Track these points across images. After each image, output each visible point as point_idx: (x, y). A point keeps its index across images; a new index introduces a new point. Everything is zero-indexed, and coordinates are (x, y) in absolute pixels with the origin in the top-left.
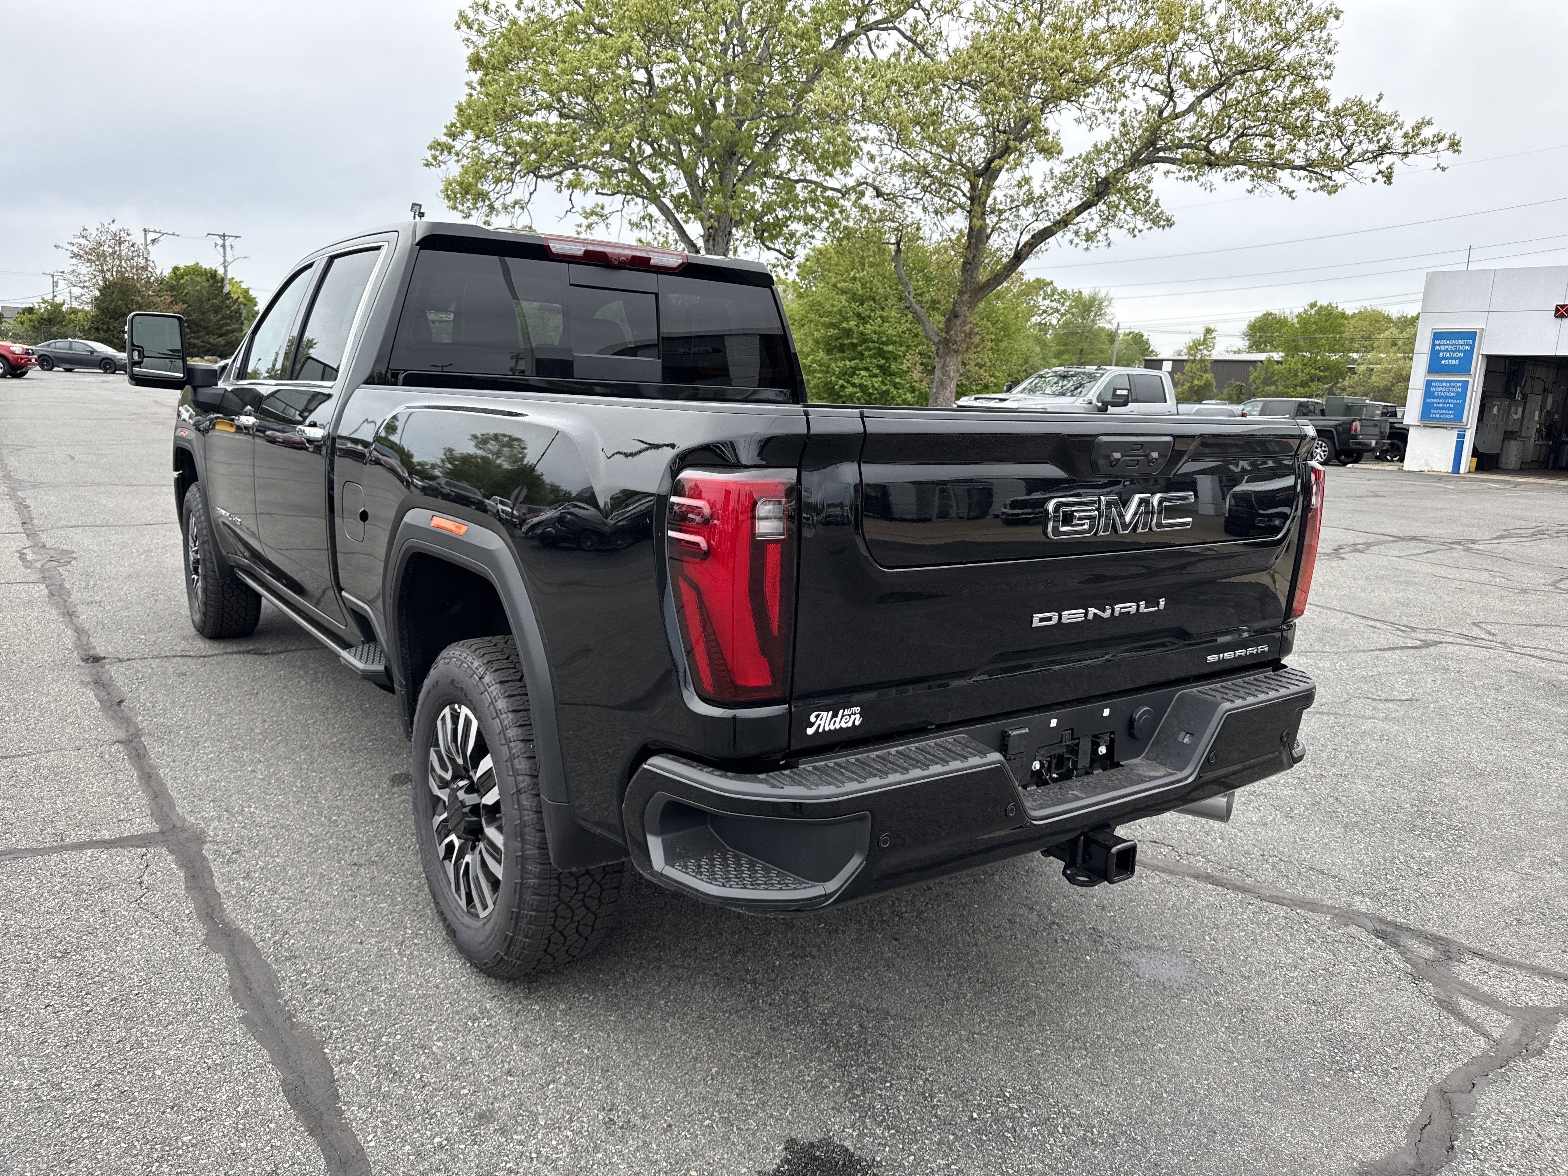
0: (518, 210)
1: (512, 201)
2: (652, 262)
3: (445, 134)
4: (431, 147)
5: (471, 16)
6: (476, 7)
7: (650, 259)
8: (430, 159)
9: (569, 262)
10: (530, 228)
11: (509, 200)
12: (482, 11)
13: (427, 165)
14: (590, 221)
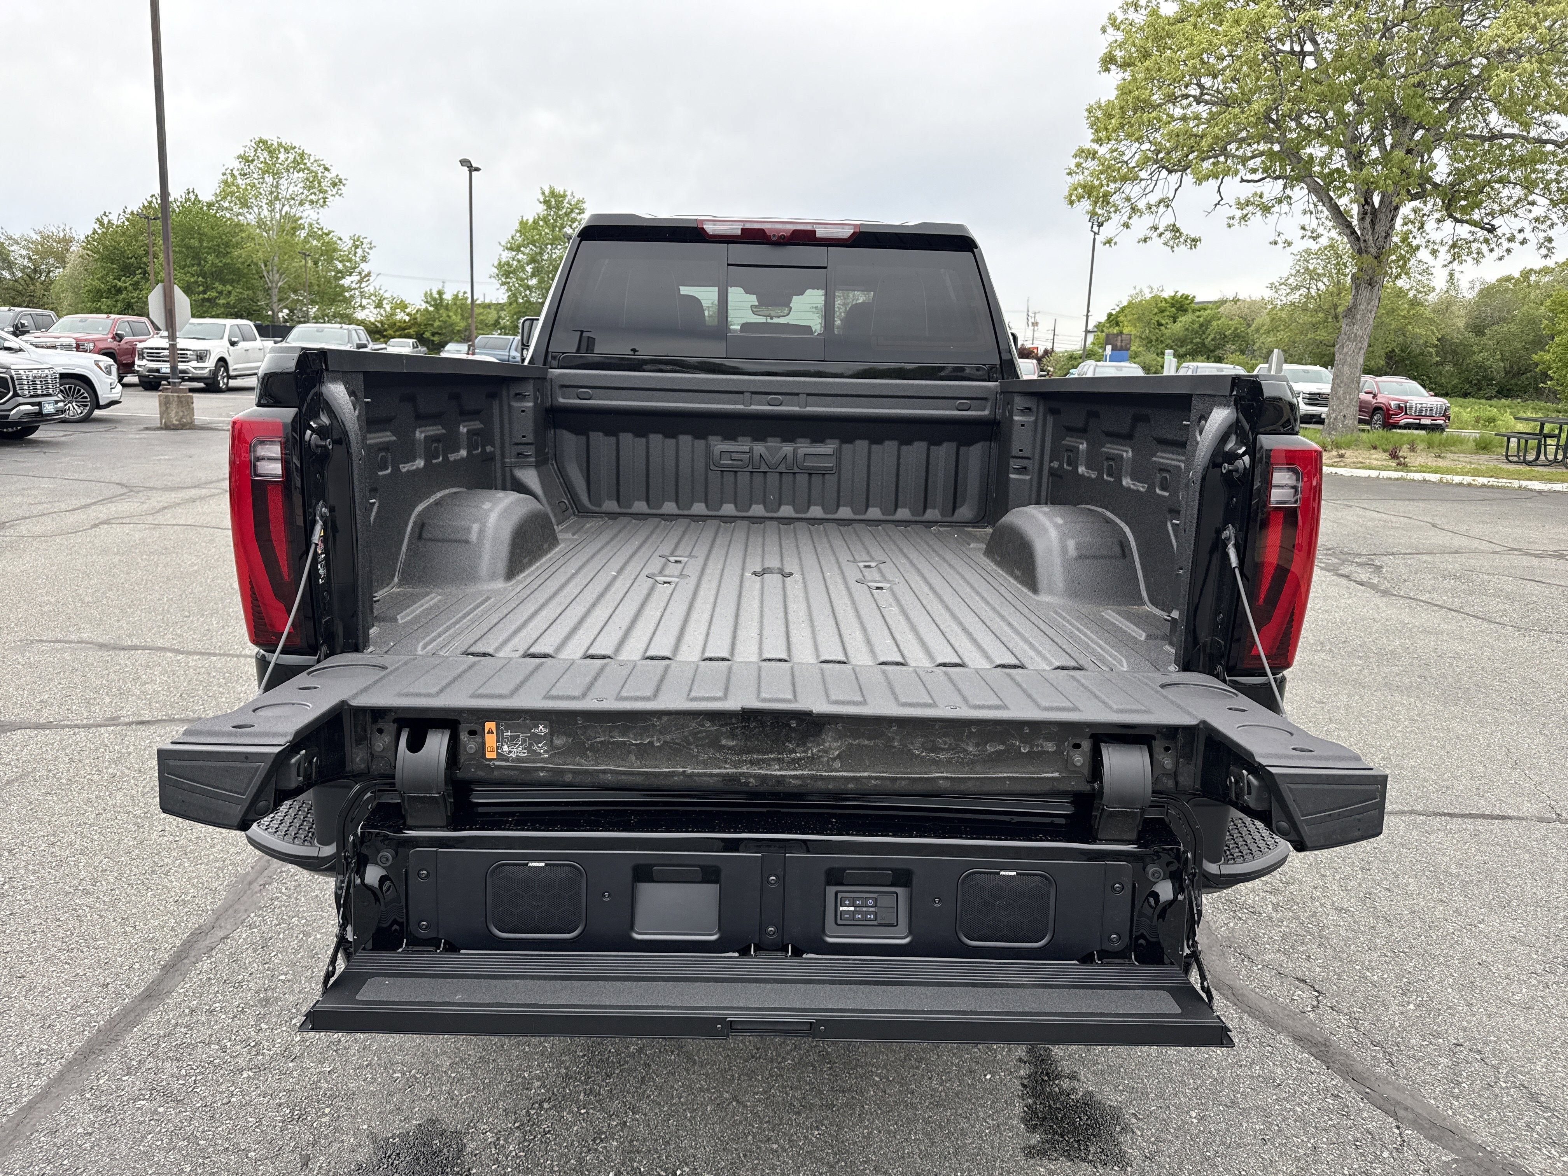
0: (1162, 208)
1: (1157, 199)
2: (818, 235)
3: (1093, 141)
4: (1075, 156)
5: (1120, 17)
6: (1125, 8)
7: (815, 232)
8: (1073, 167)
9: (728, 243)
10: (1174, 225)
11: (1153, 199)
12: (1132, 9)
13: (1070, 174)
14: (1245, 212)
